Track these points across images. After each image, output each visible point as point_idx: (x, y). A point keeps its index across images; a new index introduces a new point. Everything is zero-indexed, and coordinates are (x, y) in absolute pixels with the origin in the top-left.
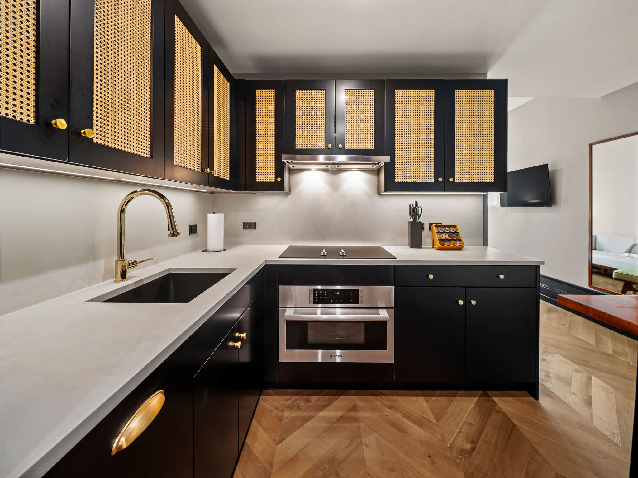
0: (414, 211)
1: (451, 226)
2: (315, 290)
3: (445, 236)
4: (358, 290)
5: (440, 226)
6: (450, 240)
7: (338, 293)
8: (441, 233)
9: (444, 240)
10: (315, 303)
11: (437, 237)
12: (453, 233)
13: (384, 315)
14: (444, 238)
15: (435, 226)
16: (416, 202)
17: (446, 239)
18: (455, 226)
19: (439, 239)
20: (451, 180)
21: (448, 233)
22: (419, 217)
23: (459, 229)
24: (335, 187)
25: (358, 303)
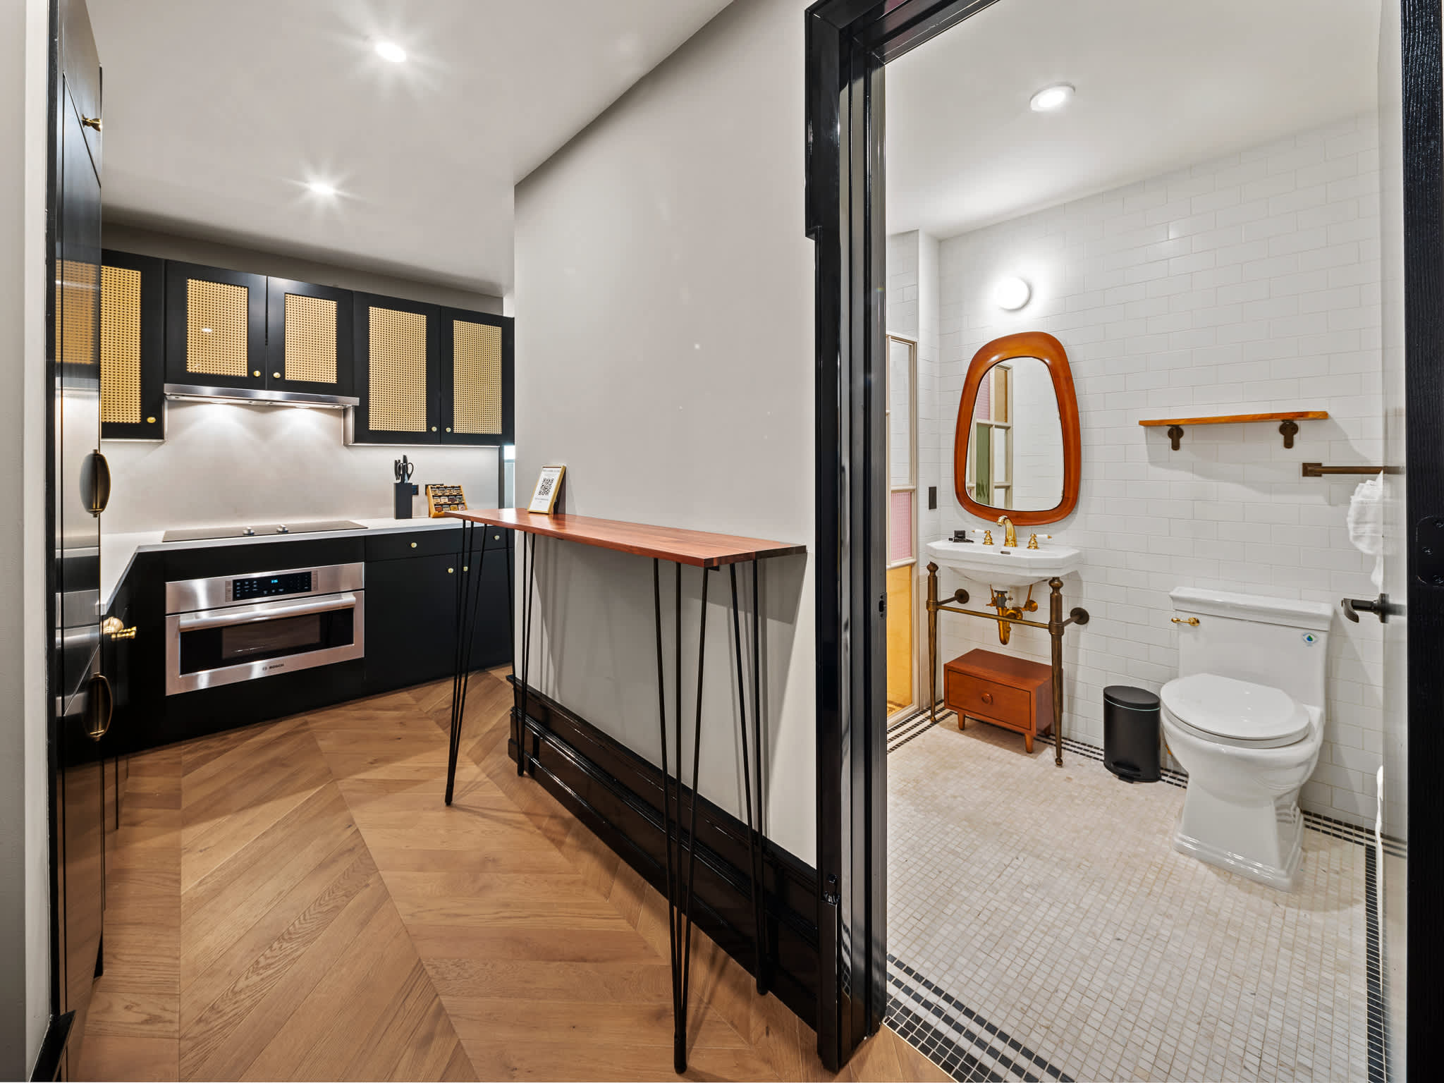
0: (402, 469)
1: (453, 487)
2: (235, 582)
3: (444, 500)
4: (309, 574)
5: (438, 488)
6: (450, 505)
7: (276, 581)
8: (440, 496)
9: (442, 505)
10: (235, 598)
11: (433, 501)
12: (456, 496)
13: (348, 599)
14: (442, 503)
15: (432, 488)
16: (405, 458)
17: (445, 504)
18: (459, 487)
19: (435, 505)
20: (448, 430)
21: (448, 496)
22: (409, 476)
23: (464, 491)
24: (264, 433)
25: (309, 590)
